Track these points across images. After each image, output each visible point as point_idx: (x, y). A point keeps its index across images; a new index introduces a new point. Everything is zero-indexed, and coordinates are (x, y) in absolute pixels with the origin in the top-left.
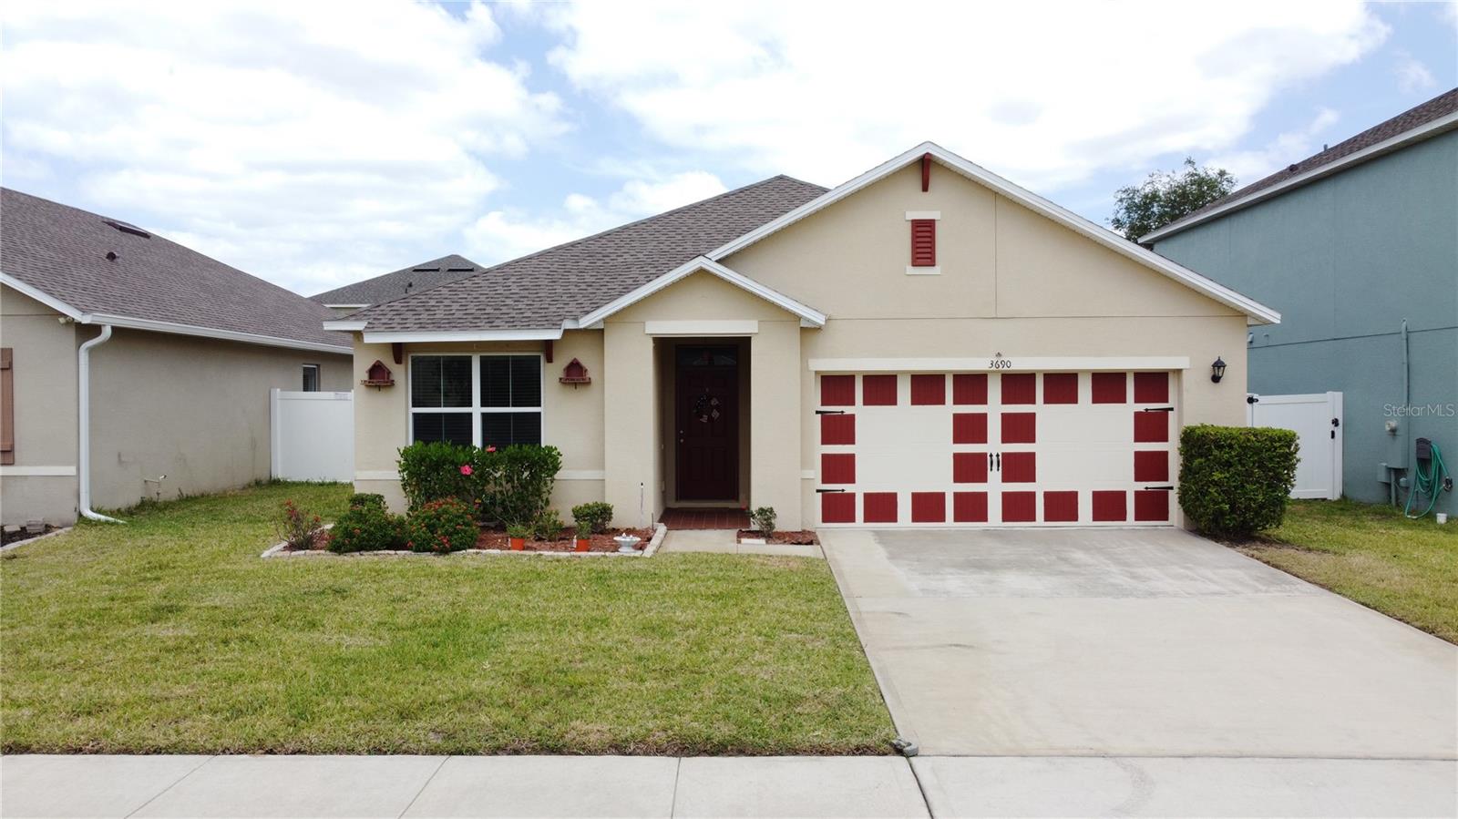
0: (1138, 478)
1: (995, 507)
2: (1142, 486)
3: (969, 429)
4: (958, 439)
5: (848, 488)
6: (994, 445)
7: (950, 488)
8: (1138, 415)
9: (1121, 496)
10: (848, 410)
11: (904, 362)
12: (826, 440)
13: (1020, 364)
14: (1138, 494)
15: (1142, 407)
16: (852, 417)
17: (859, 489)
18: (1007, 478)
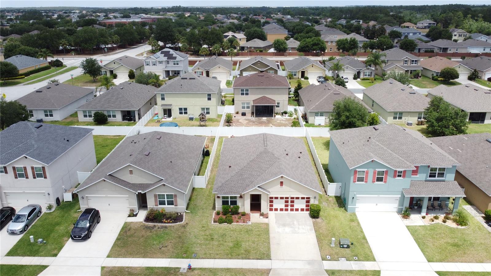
0: (306, 207)
1: (289, 210)
2: (306, 208)
3: (287, 202)
4: (285, 203)
5: (272, 208)
6: (289, 203)
7: (284, 208)
9: (304, 209)
10: (272, 200)
11: (279, 196)
12: (270, 203)
13: (292, 196)
14: (306, 209)
15: (307, 200)
17: (274, 208)
18: (291, 207)
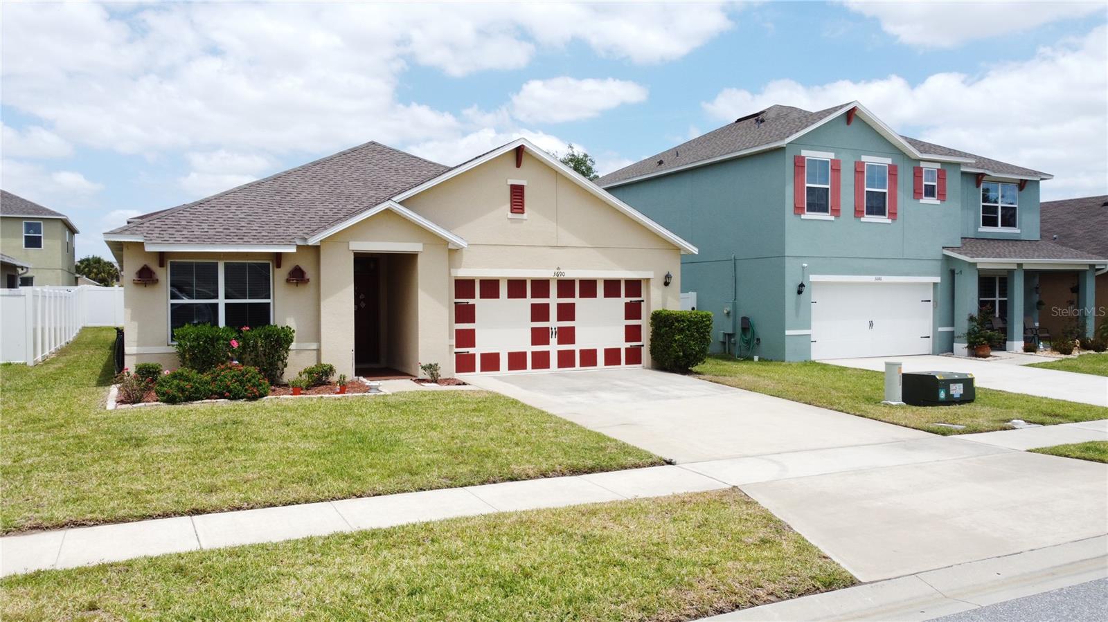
0: (627, 341)
1: (554, 360)
2: (628, 345)
3: (539, 313)
4: (534, 319)
5: (471, 351)
6: (553, 323)
7: (529, 349)
8: (627, 304)
9: (618, 351)
10: (471, 301)
11: (503, 272)
12: (458, 320)
13: (569, 274)
14: (627, 349)
15: (629, 300)
16: (473, 306)
17: (478, 351)
18: (560, 342)
